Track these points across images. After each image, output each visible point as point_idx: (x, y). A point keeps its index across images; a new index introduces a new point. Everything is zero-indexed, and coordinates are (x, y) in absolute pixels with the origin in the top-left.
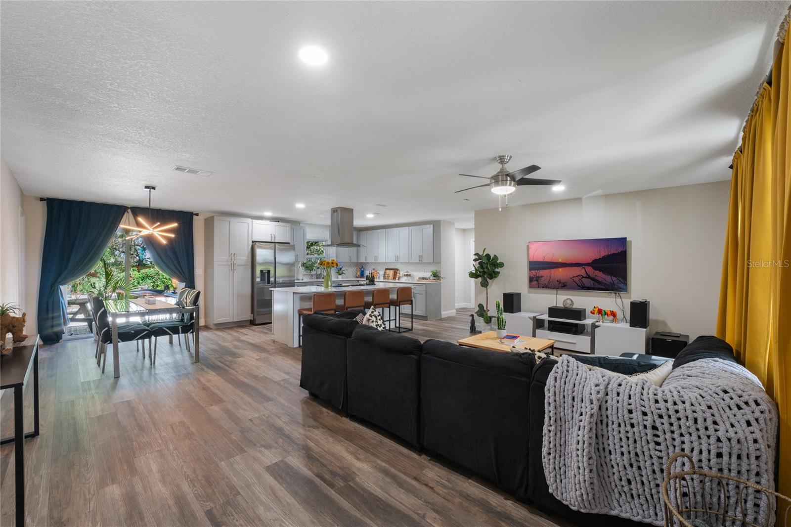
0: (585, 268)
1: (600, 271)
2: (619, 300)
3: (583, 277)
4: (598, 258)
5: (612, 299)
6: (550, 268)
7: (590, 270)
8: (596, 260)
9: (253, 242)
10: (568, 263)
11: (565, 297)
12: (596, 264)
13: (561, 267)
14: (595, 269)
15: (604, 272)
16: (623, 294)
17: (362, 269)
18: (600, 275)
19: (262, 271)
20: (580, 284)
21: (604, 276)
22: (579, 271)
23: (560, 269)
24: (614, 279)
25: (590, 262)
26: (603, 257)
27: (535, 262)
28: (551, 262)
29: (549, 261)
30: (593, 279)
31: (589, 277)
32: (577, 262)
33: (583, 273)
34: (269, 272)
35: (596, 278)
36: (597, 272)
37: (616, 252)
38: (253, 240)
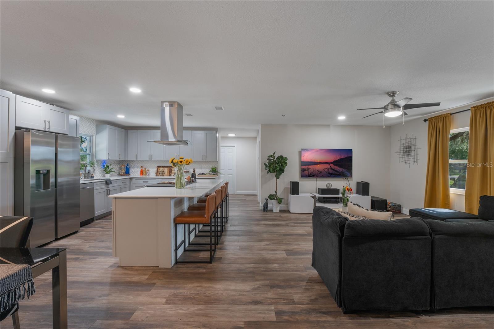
0: (330, 165)
1: (337, 166)
2: (347, 182)
3: (329, 169)
4: (336, 160)
5: (344, 182)
6: (314, 165)
7: (332, 166)
8: (335, 161)
9: (17, 128)
10: (322, 162)
11: (327, 182)
12: (335, 163)
13: (320, 164)
14: (334, 165)
15: (339, 167)
16: (349, 179)
17: (128, 167)
18: (337, 168)
19: (38, 172)
20: (328, 172)
21: (339, 168)
22: (327, 166)
23: (318, 165)
24: (343, 169)
25: (332, 162)
26: (338, 160)
27: (305, 162)
28: (314, 162)
29: (314, 161)
30: (333, 170)
31: (331, 169)
32: (326, 162)
33: (329, 167)
34: (48, 171)
35: (335, 169)
36: (336, 167)
37: (344, 157)
38: (17, 125)
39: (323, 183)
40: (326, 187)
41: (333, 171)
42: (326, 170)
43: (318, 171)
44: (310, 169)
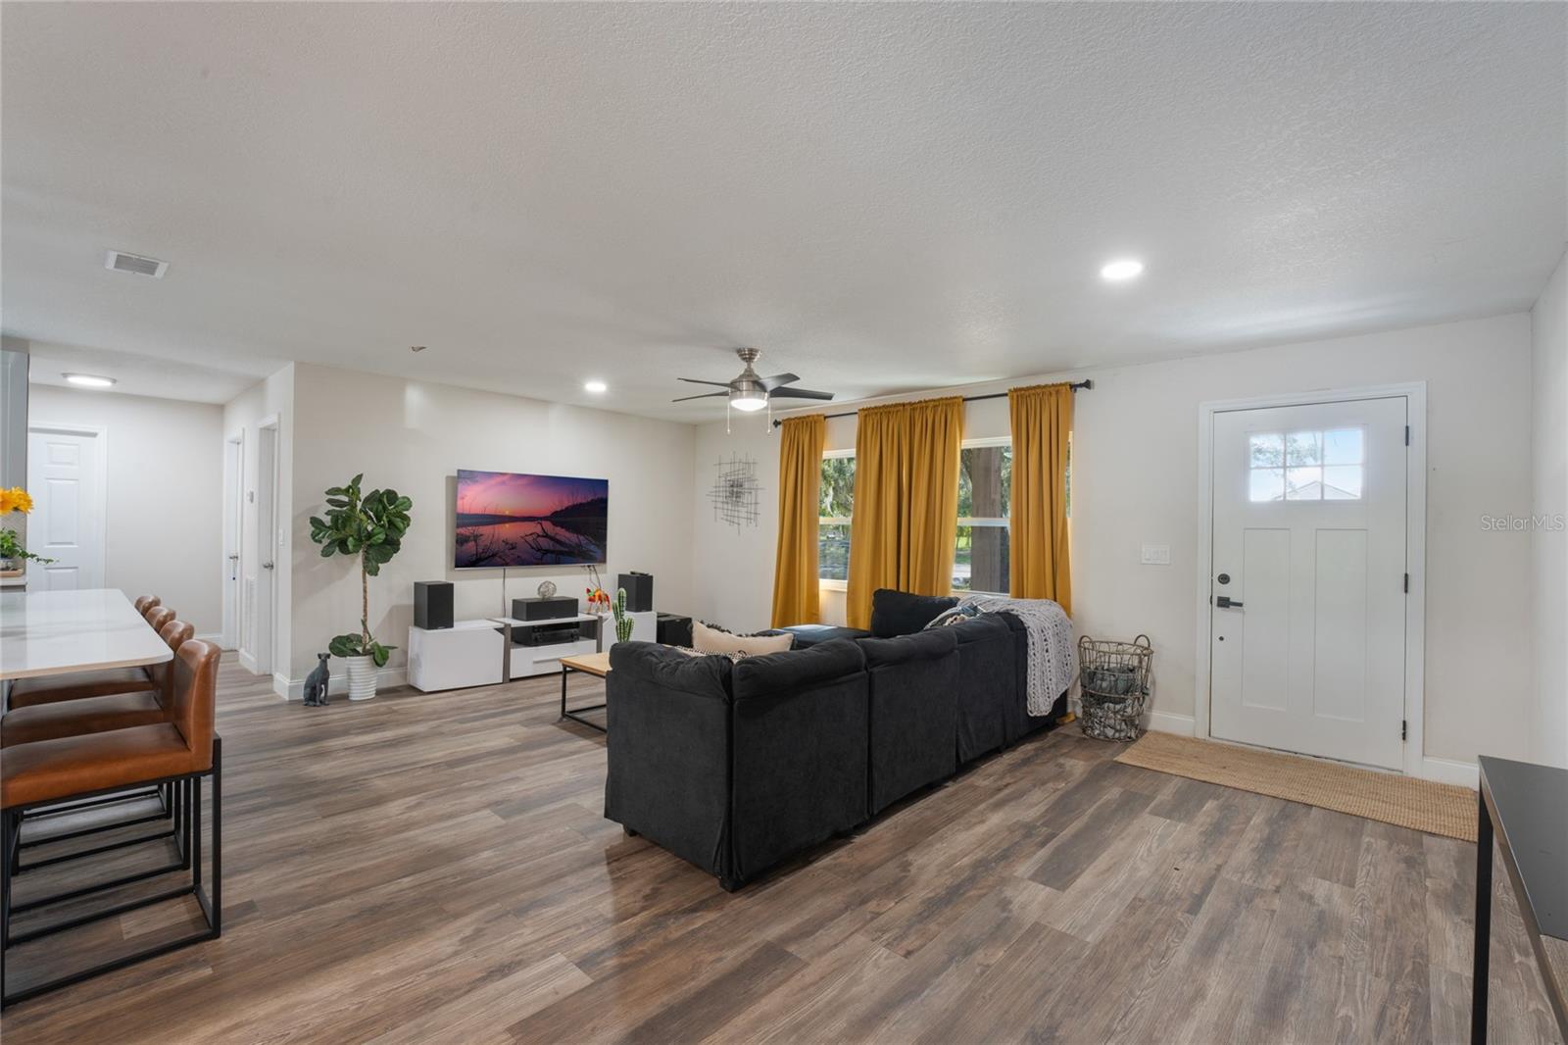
0: (541, 524)
1: (562, 527)
2: (594, 576)
3: (539, 536)
4: (559, 509)
5: (584, 576)
6: (494, 523)
7: (548, 526)
8: (556, 512)
10: (518, 515)
11: (540, 580)
12: (558, 518)
13: (510, 522)
14: (555, 524)
15: (568, 529)
16: (599, 567)
18: (562, 534)
21: (568, 534)
22: (533, 528)
24: (581, 538)
25: (549, 514)
26: (567, 508)
27: (467, 515)
28: (495, 516)
29: (492, 513)
30: (552, 539)
31: (546, 536)
32: (531, 514)
35: (558, 537)
37: (584, 501)
39: (527, 583)
40: (538, 596)
41: (551, 543)
42: (529, 539)
43: (507, 544)
44: (483, 538)
